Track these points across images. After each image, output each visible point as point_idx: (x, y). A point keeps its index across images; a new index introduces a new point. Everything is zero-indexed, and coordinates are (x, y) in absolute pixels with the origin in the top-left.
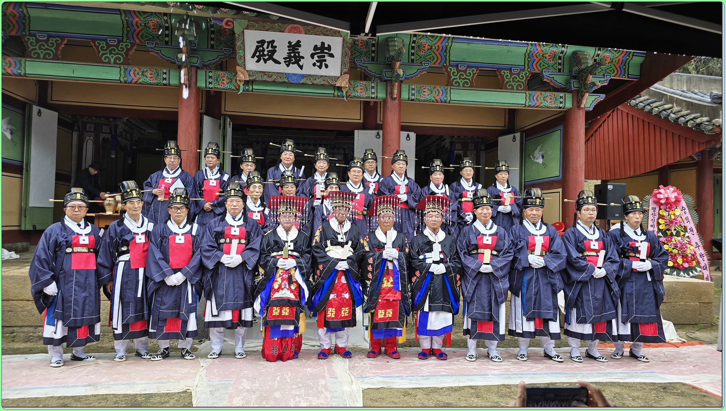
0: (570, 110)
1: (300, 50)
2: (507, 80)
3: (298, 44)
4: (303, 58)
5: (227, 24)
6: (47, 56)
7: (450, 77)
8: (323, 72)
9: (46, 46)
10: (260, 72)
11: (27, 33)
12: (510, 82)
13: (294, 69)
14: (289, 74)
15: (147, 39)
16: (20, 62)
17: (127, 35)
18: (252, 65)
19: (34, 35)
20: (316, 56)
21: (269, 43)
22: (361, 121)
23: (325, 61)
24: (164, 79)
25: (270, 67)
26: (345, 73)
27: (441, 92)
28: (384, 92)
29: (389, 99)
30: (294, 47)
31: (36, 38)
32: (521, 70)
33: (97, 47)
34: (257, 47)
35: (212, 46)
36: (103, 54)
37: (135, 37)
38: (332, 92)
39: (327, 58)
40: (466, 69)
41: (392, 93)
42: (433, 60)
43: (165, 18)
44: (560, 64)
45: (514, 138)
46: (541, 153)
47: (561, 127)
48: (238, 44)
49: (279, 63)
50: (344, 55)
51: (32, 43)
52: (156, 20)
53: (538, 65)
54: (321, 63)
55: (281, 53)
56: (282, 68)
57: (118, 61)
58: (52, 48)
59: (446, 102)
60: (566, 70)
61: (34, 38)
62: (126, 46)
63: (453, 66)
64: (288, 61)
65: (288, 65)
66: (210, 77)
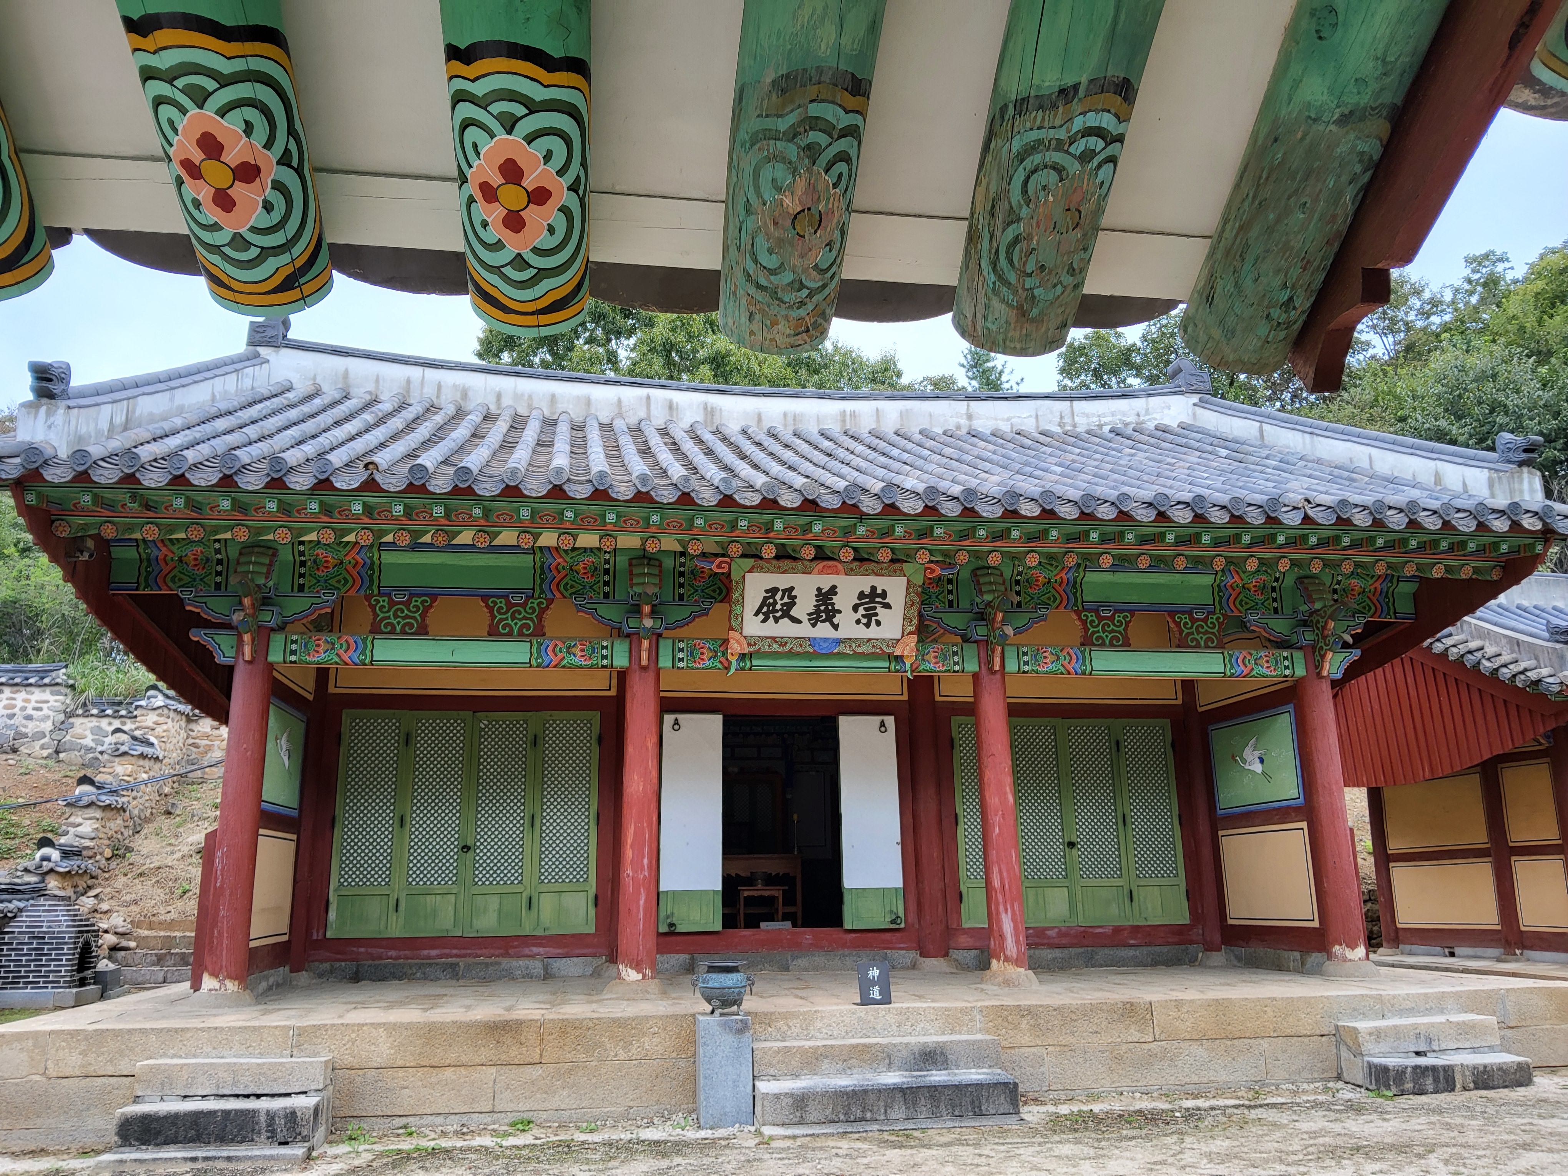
0: (1302, 679)
1: (835, 599)
2: (1186, 631)
3: (833, 590)
4: (840, 612)
5: (719, 566)
6: (407, 629)
7: (1086, 629)
8: (874, 632)
9: (406, 612)
10: (767, 638)
11: (376, 592)
12: (1192, 633)
13: (823, 630)
14: (815, 639)
15: (573, 590)
16: (364, 641)
17: (541, 585)
18: (754, 627)
19: (389, 595)
20: (861, 610)
21: (784, 591)
22: (906, 698)
23: (876, 615)
24: (604, 657)
25: (785, 629)
26: (910, 633)
27: (1074, 657)
28: (976, 660)
29: (985, 674)
30: (825, 597)
31: (390, 599)
32: (1209, 613)
34: (765, 599)
35: (681, 597)
36: (500, 620)
37: (554, 588)
38: (887, 664)
39: (880, 610)
40: (1114, 615)
41: (990, 662)
42: (1054, 602)
43: (609, 555)
44: (1275, 600)
46: (1257, 753)
47: (1290, 707)
48: (736, 595)
49: (799, 622)
50: (910, 605)
51: (382, 608)
52: (589, 559)
53: (1237, 603)
54: (870, 618)
55: (805, 605)
56: (805, 630)
57: (525, 631)
58: (416, 615)
59: (1084, 674)
60: (1288, 610)
61: (386, 599)
62: (539, 604)
63: (1090, 611)
64: (815, 619)
65: (814, 625)
66: (681, 650)
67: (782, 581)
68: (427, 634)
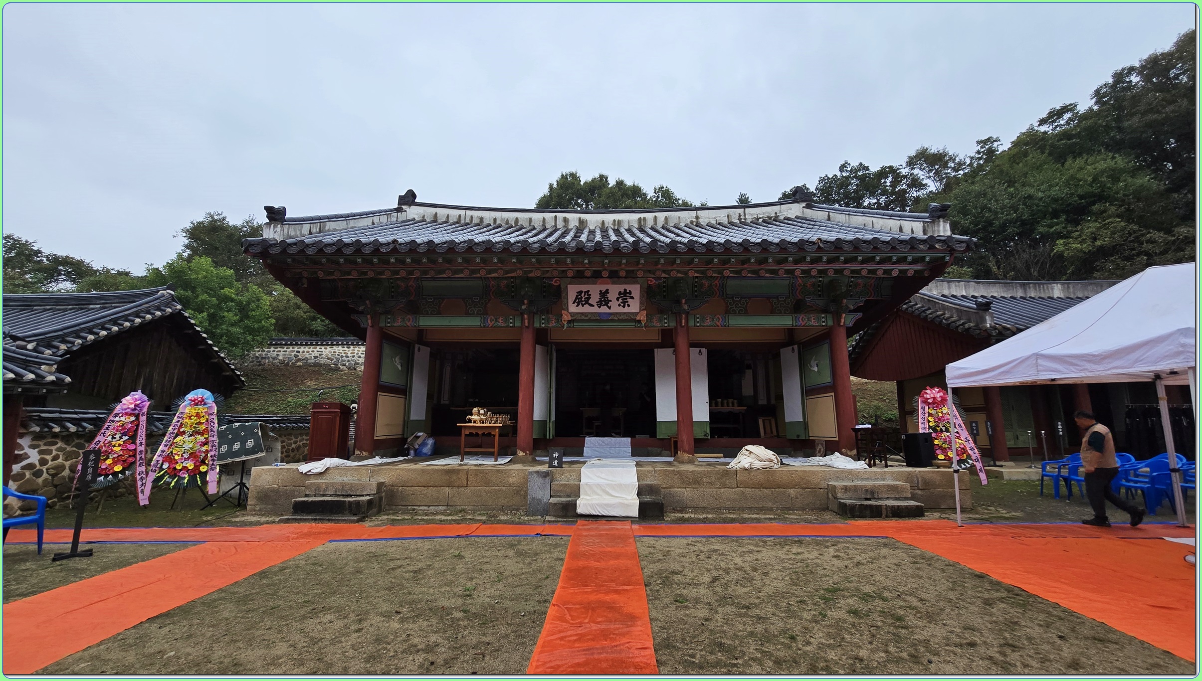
0: (831, 328)
1: (609, 295)
2: (775, 306)
3: (607, 291)
5: (555, 282)
7: (727, 306)
8: (626, 310)
9: (433, 306)
10: (579, 313)
11: (421, 297)
12: (778, 307)
13: (604, 309)
15: (499, 295)
16: (416, 317)
17: (486, 293)
18: (573, 308)
20: (620, 300)
21: (585, 292)
22: (660, 341)
23: (627, 302)
24: (511, 323)
25: (587, 309)
26: (643, 310)
27: (721, 319)
28: (674, 321)
29: (679, 327)
30: (604, 294)
32: (787, 298)
33: (466, 304)
34: (577, 296)
35: (544, 296)
36: (470, 308)
38: (634, 324)
39: (629, 299)
40: (740, 300)
41: (681, 322)
42: (713, 294)
43: (512, 280)
44: (819, 291)
45: (793, 349)
46: (816, 362)
47: (828, 341)
48: (563, 295)
49: (593, 306)
50: (641, 297)
51: (423, 304)
52: (505, 282)
53: (801, 293)
54: (625, 303)
55: (595, 298)
56: (595, 309)
58: (437, 307)
59: (725, 326)
60: (825, 295)
61: (425, 300)
62: (485, 301)
64: (600, 304)
65: (600, 307)
66: (543, 319)
68: (440, 314)
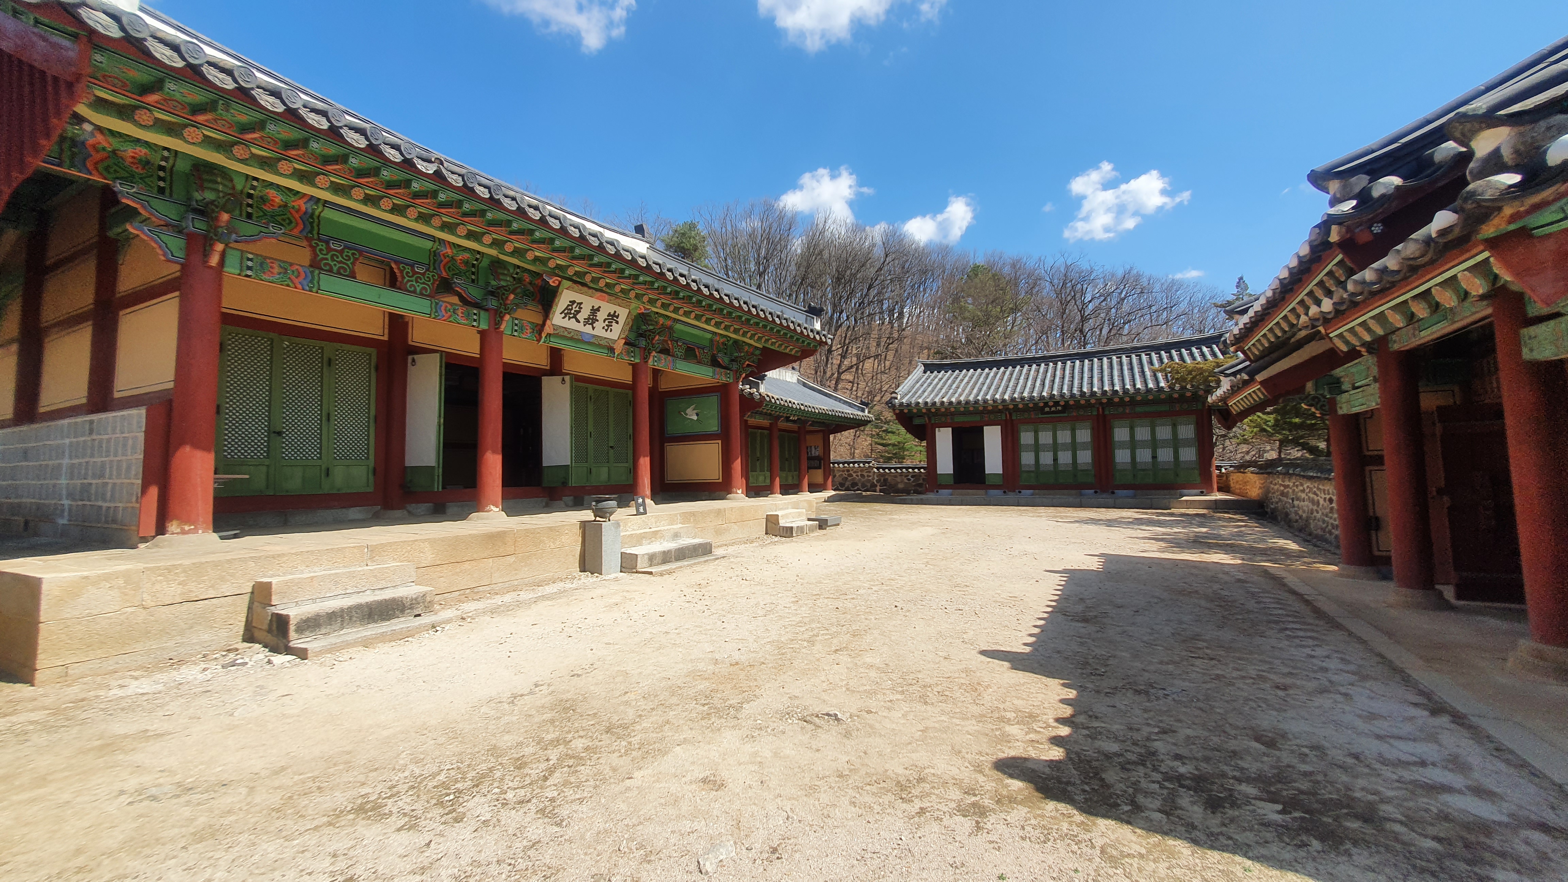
0: (729, 384)
1: (598, 314)
2: (702, 357)
4: (598, 321)
5: (554, 281)
6: (341, 271)
8: (607, 335)
9: (340, 258)
10: (563, 327)
11: (316, 236)
13: (588, 329)
14: (584, 333)
15: (456, 273)
17: (434, 263)
18: (558, 320)
19: (327, 242)
20: (607, 322)
21: (578, 304)
23: (612, 326)
24: (475, 321)
25: (571, 324)
26: (622, 338)
28: (639, 357)
29: (643, 363)
30: (595, 311)
31: (328, 245)
32: (708, 350)
33: (402, 272)
34: (568, 306)
36: (409, 281)
37: (442, 268)
39: (614, 324)
40: (682, 345)
43: (478, 256)
48: (556, 300)
49: (579, 322)
51: (321, 250)
52: (467, 255)
54: (608, 327)
55: (583, 315)
56: (580, 327)
57: (425, 291)
58: (348, 263)
59: (673, 369)
60: (729, 354)
61: (324, 244)
62: (433, 276)
63: (675, 341)
64: (586, 322)
65: (584, 325)
66: (516, 325)
67: (578, 297)
68: (355, 278)
